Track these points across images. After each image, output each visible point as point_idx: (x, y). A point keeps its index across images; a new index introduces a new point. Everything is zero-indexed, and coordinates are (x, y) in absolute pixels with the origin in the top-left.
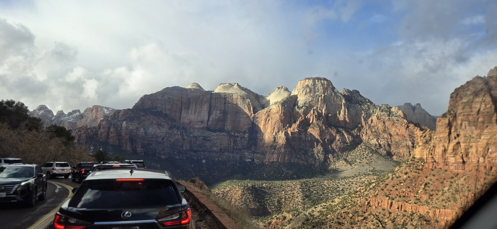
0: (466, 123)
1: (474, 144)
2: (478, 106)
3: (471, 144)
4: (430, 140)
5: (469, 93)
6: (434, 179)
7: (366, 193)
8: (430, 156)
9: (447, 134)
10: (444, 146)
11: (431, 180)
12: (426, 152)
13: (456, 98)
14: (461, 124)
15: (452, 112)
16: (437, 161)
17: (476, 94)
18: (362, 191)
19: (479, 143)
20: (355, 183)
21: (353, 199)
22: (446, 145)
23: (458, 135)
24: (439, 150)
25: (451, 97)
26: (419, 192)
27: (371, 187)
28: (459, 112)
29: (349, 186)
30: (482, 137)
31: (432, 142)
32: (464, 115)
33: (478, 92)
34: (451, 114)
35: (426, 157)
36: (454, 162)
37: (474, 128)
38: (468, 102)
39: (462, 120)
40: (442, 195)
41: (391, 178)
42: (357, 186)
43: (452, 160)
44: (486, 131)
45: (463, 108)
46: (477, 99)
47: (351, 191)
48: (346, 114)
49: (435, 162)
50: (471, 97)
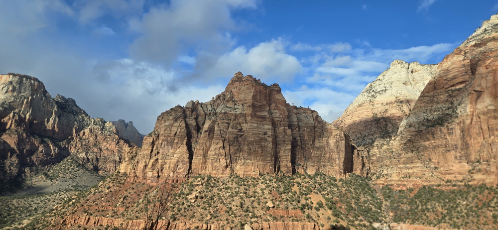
0: (166, 142)
1: (168, 161)
2: (176, 129)
3: (166, 161)
4: (136, 156)
5: (171, 118)
6: (132, 192)
7: (63, 210)
8: (133, 171)
9: (150, 151)
10: (145, 162)
11: (130, 193)
12: (130, 167)
13: (161, 120)
14: (162, 144)
15: (156, 133)
16: (138, 175)
17: (176, 120)
18: (59, 209)
19: (172, 160)
20: (52, 200)
21: (46, 219)
22: (147, 161)
23: (158, 153)
24: (141, 166)
25: (158, 120)
26: (118, 205)
27: (71, 203)
28: (161, 133)
29: (45, 204)
30: (175, 155)
31: (137, 158)
32: (164, 136)
33: (178, 118)
34: (155, 134)
35: (129, 172)
36: (151, 176)
37: (170, 147)
38: (169, 125)
39: (163, 140)
40: (137, 206)
41: (93, 193)
42: (54, 203)
43: (150, 174)
44: (178, 151)
45: (165, 130)
46: (176, 124)
47: (46, 209)
48: (56, 122)
49: (136, 176)
50: (172, 122)
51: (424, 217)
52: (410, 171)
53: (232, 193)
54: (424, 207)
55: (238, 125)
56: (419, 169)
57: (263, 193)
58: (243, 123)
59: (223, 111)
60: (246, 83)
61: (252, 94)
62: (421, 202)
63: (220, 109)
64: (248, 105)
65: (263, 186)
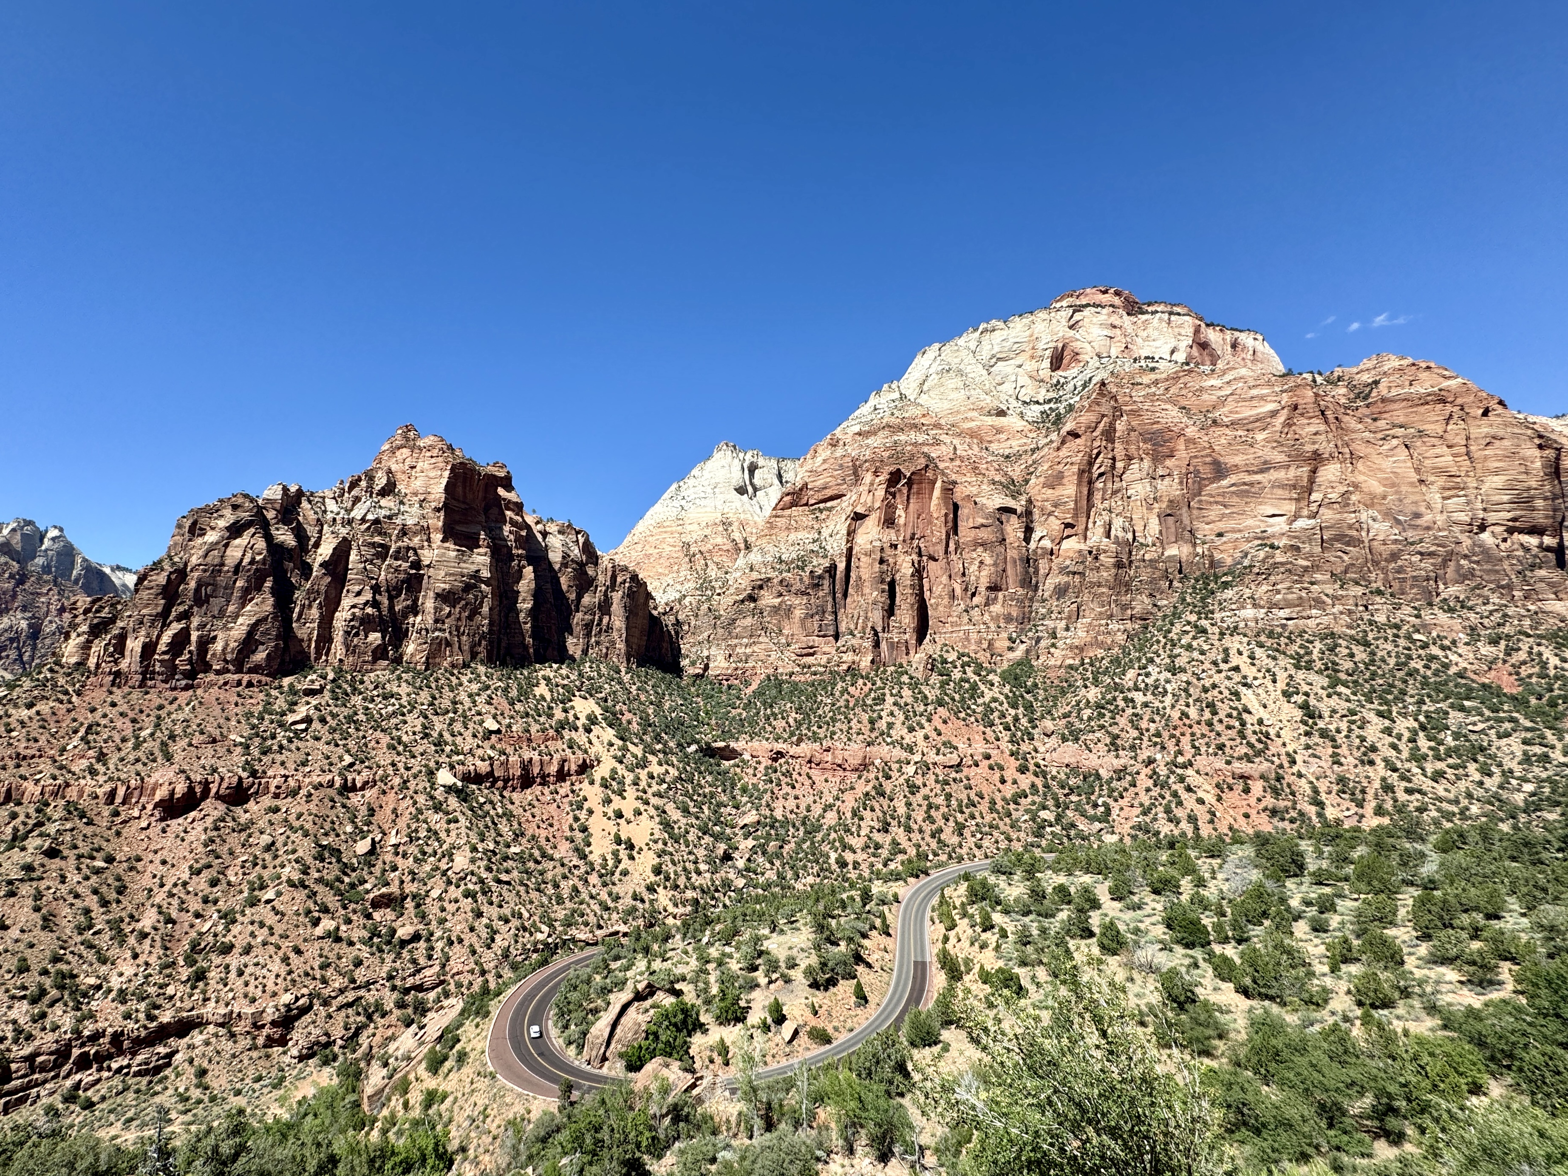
1: (220, 634)
3: (214, 634)
10: (148, 636)
15: (177, 561)
17: (236, 529)
19: (233, 632)
22: (155, 634)
24: (135, 645)
28: (194, 562)
30: (241, 620)
33: (242, 525)
34: (174, 564)
38: (218, 543)
45: (204, 556)
46: (238, 541)
50: (226, 534)
51: (769, 729)
52: (748, 650)
53: (401, 706)
54: (769, 711)
55: (411, 553)
56: (763, 646)
57: (474, 702)
58: (422, 548)
59: (370, 517)
60: (429, 454)
61: (444, 481)
62: (764, 703)
63: (363, 512)
64: (433, 505)
65: (475, 687)
